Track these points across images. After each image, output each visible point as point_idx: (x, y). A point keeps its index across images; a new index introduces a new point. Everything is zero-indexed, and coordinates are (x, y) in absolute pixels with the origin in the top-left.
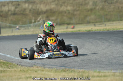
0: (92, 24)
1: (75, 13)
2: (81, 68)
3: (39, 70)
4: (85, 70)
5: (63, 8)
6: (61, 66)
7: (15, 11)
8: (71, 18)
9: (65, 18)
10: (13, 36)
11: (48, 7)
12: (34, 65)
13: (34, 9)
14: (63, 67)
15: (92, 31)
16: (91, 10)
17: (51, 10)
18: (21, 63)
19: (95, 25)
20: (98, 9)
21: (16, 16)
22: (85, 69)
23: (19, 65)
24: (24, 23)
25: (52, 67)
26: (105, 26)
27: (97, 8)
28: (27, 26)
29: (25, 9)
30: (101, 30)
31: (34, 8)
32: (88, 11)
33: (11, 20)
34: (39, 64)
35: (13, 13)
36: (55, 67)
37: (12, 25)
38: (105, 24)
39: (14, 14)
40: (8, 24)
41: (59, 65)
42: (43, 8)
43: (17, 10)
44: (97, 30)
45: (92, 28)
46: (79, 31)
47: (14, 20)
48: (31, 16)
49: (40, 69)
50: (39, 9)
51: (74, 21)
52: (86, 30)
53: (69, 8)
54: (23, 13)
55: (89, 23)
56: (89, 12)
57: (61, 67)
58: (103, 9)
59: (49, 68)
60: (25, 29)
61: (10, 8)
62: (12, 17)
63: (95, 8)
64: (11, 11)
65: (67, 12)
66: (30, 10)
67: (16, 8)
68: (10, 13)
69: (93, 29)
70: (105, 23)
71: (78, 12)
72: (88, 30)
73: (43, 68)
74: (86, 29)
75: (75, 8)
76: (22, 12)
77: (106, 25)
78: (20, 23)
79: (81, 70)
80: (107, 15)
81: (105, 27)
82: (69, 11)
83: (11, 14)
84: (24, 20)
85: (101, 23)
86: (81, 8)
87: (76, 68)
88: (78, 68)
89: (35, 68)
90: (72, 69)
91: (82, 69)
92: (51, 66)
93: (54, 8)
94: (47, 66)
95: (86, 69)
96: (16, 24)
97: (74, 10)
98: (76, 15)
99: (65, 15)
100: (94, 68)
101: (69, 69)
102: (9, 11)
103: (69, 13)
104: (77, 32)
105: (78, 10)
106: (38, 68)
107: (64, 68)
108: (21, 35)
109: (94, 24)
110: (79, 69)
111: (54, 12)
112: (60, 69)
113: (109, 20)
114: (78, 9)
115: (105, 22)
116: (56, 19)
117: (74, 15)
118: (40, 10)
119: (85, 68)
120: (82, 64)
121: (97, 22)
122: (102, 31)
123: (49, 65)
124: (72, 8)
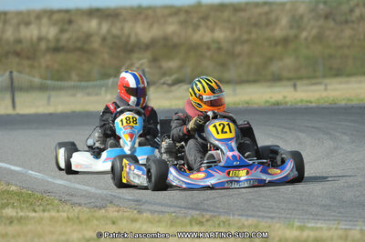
0: (285, 83)
1: (238, 49)
2: (247, 216)
3: (122, 218)
4: (260, 219)
5: (202, 35)
6: (189, 208)
7: (58, 40)
8: (223, 65)
9: (206, 63)
10: (51, 114)
11: (156, 32)
12: (111, 202)
13: (115, 37)
14: (196, 209)
15: (286, 103)
16: (285, 41)
17: (166, 39)
18: (72, 195)
19: (295, 86)
20: (306, 39)
21: (60, 57)
22: (259, 217)
23: (66, 202)
24: (85, 77)
25: (163, 209)
26: (326, 89)
27: (304, 34)
28: (94, 86)
29: (88, 36)
30: (311, 102)
31: (115, 31)
32: (276, 44)
33: (47, 67)
34: (124, 199)
35: (52, 45)
36: (172, 209)
37: (49, 82)
38: (326, 85)
39: (57, 49)
40: (37, 80)
41: (183, 204)
42: (142, 32)
43: (66, 36)
44: (302, 101)
45: (285, 94)
46: (247, 103)
47: (56, 66)
48: (106, 56)
49: (126, 214)
50: (129, 36)
51: (232, 73)
52: (267, 101)
53: (220, 34)
54: (83, 48)
55: (276, 79)
56: (279, 48)
57: (190, 211)
58: (319, 38)
59: (153, 212)
60: (89, 94)
61: (44, 30)
62: (48, 57)
63: (296, 37)
64: (48, 41)
65: (214, 46)
66: (104, 39)
67: (62, 31)
68: (43, 45)
69: (288, 99)
70: (326, 81)
71: (246, 48)
72: (273, 100)
73: (135, 212)
74: (268, 99)
75: (237, 33)
76: (79, 44)
77: (329, 87)
78: (74, 76)
79: (247, 220)
80: (331, 57)
81: (324, 94)
82: (218, 43)
83: (48, 50)
84: (86, 67)
85: (314, 81)
86: (254, 36)
87: (233, 215)
88: (239, 215)
89: (112, 212)
90: (222, 218)
91: (252, 216)
92: (159, 208)
93: (174, 33)
94: (149, 207)
95: (263, 217)
96: (61, 79)
97: (236, 42)
98: (239, 55)
99: (208, 54)
100: (288, 216)
101: (211, 216)
102: (40, 39)
103: (219, 49)
104: (241, 106)
105: (247, 41)
106: (121, 213)
107: (198, 212)
108: (74, 112)
109: (292, 83)
110: (243, 219)
111: (175, 47)
112: (185, 217)
113: (338, 73)
114: (245, 37)
115: (324, 76)
116: (181, 67)
117: (232, 55)
118: (133, 40)
119: (261, 214)
120: (253, 202)
121: (300, 78)
122: (314, 105)
123: (155, 204)
124: (228, 33)
